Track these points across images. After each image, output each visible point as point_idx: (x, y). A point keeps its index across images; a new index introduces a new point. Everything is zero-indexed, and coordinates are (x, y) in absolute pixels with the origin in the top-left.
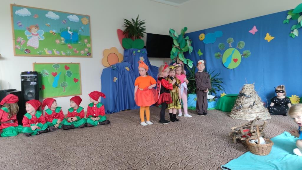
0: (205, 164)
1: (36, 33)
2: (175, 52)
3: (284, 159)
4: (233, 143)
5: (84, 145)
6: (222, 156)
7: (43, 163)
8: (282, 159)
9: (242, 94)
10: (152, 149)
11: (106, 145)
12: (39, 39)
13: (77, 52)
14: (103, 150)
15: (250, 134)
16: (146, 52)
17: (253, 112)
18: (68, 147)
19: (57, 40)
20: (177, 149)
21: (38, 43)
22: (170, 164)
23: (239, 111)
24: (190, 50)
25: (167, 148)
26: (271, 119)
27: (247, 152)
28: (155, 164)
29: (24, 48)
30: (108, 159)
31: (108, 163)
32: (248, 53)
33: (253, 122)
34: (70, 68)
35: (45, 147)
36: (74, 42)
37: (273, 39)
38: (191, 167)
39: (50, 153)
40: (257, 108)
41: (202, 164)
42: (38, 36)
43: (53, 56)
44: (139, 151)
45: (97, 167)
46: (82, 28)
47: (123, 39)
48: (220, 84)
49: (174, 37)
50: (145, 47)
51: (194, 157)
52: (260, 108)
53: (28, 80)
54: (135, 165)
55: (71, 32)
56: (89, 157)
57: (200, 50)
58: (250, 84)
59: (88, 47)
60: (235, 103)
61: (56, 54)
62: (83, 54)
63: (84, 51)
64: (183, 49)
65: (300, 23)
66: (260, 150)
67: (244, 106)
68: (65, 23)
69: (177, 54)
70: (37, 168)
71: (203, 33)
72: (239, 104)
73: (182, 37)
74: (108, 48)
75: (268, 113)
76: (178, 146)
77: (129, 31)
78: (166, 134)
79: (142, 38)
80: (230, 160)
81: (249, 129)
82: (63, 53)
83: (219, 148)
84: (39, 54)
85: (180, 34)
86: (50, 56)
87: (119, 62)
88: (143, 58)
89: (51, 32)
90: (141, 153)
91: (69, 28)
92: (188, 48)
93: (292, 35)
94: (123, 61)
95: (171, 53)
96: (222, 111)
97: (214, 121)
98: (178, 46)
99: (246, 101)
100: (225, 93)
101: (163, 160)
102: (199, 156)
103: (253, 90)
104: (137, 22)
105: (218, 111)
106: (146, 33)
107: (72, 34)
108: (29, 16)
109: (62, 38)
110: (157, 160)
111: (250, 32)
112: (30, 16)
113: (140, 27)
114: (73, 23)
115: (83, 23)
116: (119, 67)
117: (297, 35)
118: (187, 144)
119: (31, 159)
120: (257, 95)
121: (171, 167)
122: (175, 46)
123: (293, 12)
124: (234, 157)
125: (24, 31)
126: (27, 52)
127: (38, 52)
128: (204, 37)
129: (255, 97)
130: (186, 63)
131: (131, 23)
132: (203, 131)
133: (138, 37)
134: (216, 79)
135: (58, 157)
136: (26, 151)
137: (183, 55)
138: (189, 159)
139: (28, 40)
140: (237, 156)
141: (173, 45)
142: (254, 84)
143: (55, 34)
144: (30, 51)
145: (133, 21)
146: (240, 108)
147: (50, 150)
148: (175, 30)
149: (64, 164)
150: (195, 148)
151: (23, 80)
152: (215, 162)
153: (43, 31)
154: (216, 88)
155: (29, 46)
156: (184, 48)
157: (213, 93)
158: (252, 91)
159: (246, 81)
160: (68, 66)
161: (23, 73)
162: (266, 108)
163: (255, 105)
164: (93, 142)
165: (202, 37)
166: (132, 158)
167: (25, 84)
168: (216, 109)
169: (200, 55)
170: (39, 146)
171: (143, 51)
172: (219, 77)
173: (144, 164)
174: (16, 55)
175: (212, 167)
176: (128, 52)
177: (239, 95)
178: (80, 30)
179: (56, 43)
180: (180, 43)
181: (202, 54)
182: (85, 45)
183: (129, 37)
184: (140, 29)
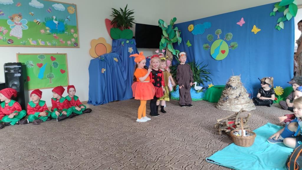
0: (190, 156)
1: (19, 22)
2: (164, 43)
3: (266, 150)
4: (219, 134)
5: (72, 139)
6: (207, 148)
7: (29, 158)
8: (264, 150)
9: (229, 86)
10: (140, 142)
11: (93, 138)
12: (23, 28)
14: (91, 143)
15: (235, 126)
16: (135, 42)
17: (239, 103)
18: (55, 141)
19: (42, 30)
20: (164, 141)
21: (22, 32)
22: (157, 156)
23: (225, 102)
24: (179, 41)
25: (155, 141)
26: (256, 109)
27: (231, 143)
28: (142, 157)
29: (7, 38)
30: (95, 153)
31: (96, 156)
32: (235, 44)
33: (239, 114)
34: (56, 59)
35: (31, 141)
36: (60, 31)
37: (259, 31)
38: (177, 159)
39: (36, 147)
40: (243, 99)
41: (188, 157)
42: (22, 25)
43: (38, 46)
44: (126, 143)
45: (84, 161)
46: (69, 17)
47: (111, 29)
48: (208, 75)
49: (164, 28)
50: (133, 37)
51: (180, 149)
52: (245, 99)
53: (12, 71)
54: (122, 158)
55: (56, 21)
56: (76, 151)
57: (188, 41)
58: (236, 76)
59: (75, 37)
60: (222, 94)
61: (41, 44)
62: (69, 45)
63: (71, 41)
64: (172, 40)
65: (286, 15)
66: (243, 141)
67: (230, 97)
68: (50, 12)
69: (166, 45)
70: (23, 163)
71: (192, 24)
72: (226, 95)
73: (171, 27)
74: (96, 38)
75: (253, 104)
76: (165, 139)
77: (117, 21)
78: (154, 126)
79: (131, 28)
80: (215, 152)
81: (234, 121)
82: (48, 44)
83: (205, 140)
84: (23, 44)
85: (169, 25)
86: (34, 46)
87: (107, 53)
88: (132, 49)
89: (35, 21)
90: (129, 146)
91: (54, 17)
92: (177, 39)
93: (278, 27)
94: (111, 52)
95: (160, 44)
96: (209, 102)
97: (201, 112)
98: (168, 36)
99: (233, 92)
100: (213, 84)
101: (150, 153)
102: (186, 148)
103: (239, 81)
104: (126, 11)
105: (205, 102)
106: (134, 23)
107: (57, 24)
108: (11, 4)
109: (47, 28)
110: (144, 153)
111: (238, 23)
112: (13, 4)
113: (129, 17)
114: (59, 12)
115: (69, 13)
116: (107, 58)
117: (283, 28)
118: (174, 136)
119: (17, 153)
120: (243, 87)
121: (157, 160)
122: (164, 37)
123: (280, 4)
124: (219, 148)
125: (7, 20)
127: (21, 42)
129: (241, 88)
130: (174, 54)
131: (119, 12)
132: (190, 122)
133: (127, 27)
134: (204, 70)
135: (44, 151)
136: (11, 145)
137: (172, 46)
138: (176, 151)
139: (11, 29)
140: (222, 148)
141: (162, 36)
142: (240, 76)
143: (40, 24)
144: (13, 41)
145: (122, 10)
146: (226, 99)
147: (36, 144)
148: (164, 20)
149: (50, 158)
150: (181, 140)
151: (6, 71)
152: (200, 154)
153: (26, 20)
154: (204, 78)
155: (12, 36)
156: (173, 38)
157: (201, 84)
158: (238, 83)
159: (233, 73)
160: (54, 56)
161: (6, 65)
162: (252, 100)
163: (241, 97)
164: (81, 135)
165: (191, 28)
166: (119, 152)
167: (8, 75)
168: (203, 100)
169: (188, 47)
170: (24, 140)
171: (131, 42)
172: (206, 68)
173: (131, 157)
175: (197, 159)
176: (117, 42)
177: (226, 87)
178: (66, 20)
179: (41, 32)
180: (169, 34)
181: (191, 45)
182: (72, 35)
183: (117, 27)
184: (128, 19)
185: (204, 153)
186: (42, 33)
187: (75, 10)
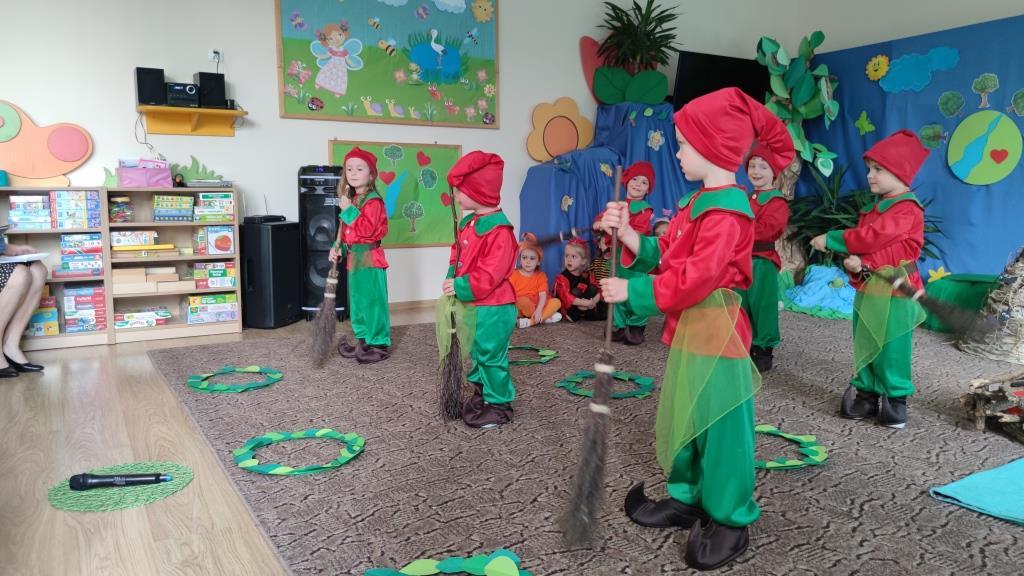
1: (341, 49)
4: (974, 428)
6: (932, 463)
7: (392, 425)
12: (349, 66)
13: (454, 111)
19: (398, 71)
21: (346, 78)
23: (997, 332)
24: (827, 114)
29: (307, 94)
34: (432, 160)
36: (447, 77)
39: (400, 400)
42: (347, 57)
43: (387, 120)
46: (474, 32)
47: (597, 70)
48: (931, 237)
49: (775, 67)
50: (668, 99)
51: (839, 454)
53: (320, 190)
55: (438, 46)
57: (864, 114)
59: (488, 95)
60: (986, 304)
61: (393, 114)
62: (471, 119)
63: (477, 108)
64: (802, 110)
67: (1018, 315)
68: (425, 16)
71: (882, 55)
72: (1000, 308)
73: (803, 65)
74: (551, 101)
76: (784, 421)
77: (619, 45)
79: (660, 67)
80: (961, 477)
82: (413, 114)
83: (922, 438)
84: (347, 112)
85: (796, 56)
86: (376, 121)
87: (579, 147)
88: (662, 135)
89: (383, 45)
91: (435, 34)
92: (822, 105)
94: (593, 144)
96: (929, 328)
98: (786, 96)
100: (947, 269)
102: (857, 454)
104: (649, 10)
106: (675, 50)
107: (440, 53)
109: (413, 66)
113: (659, 29)
114: (447, 16)
115: (475, 19)
116: (580, 162)
119: (356, 411)
122: (774, 99)
124: (976, 468)
125: (310, 42)
126: (314, 107)
127: (344, 107)
128: (883, 69)
130: (807, 156)
131: (627, 15)
133: (648, 65)
136: (333, 389)
137: (802, 130)
139: (320, 69)
140: (987, 467)
141: (767, 95)
143: (394, 53)
144: (322, 102)
145: (638, 7)
146: (1002, 321)
147: (398, 394)
148: (777, 41)
150: (839, 431)
151: (303, 190)
152: (909, 477)
153: (359, 41)
155: (321, 87)
156: (805, 104)
160: (427, 153)
161: (304, 170)
165: (878, 67)
167: (309, 201)
169: (862, 133)
170: (364, 381)
171: (661, 112)
174: (286, 115)
175: (900, 489)
176: (613, 111)
178: (467, 40)
179: (396, 79)
180: (792, 89)
181: (871, 128)
182: (479, 88)
183: (616, 63)
184: (657, 35)
185: (924, 474)
186: (399, 80)
187: (492, 9)
